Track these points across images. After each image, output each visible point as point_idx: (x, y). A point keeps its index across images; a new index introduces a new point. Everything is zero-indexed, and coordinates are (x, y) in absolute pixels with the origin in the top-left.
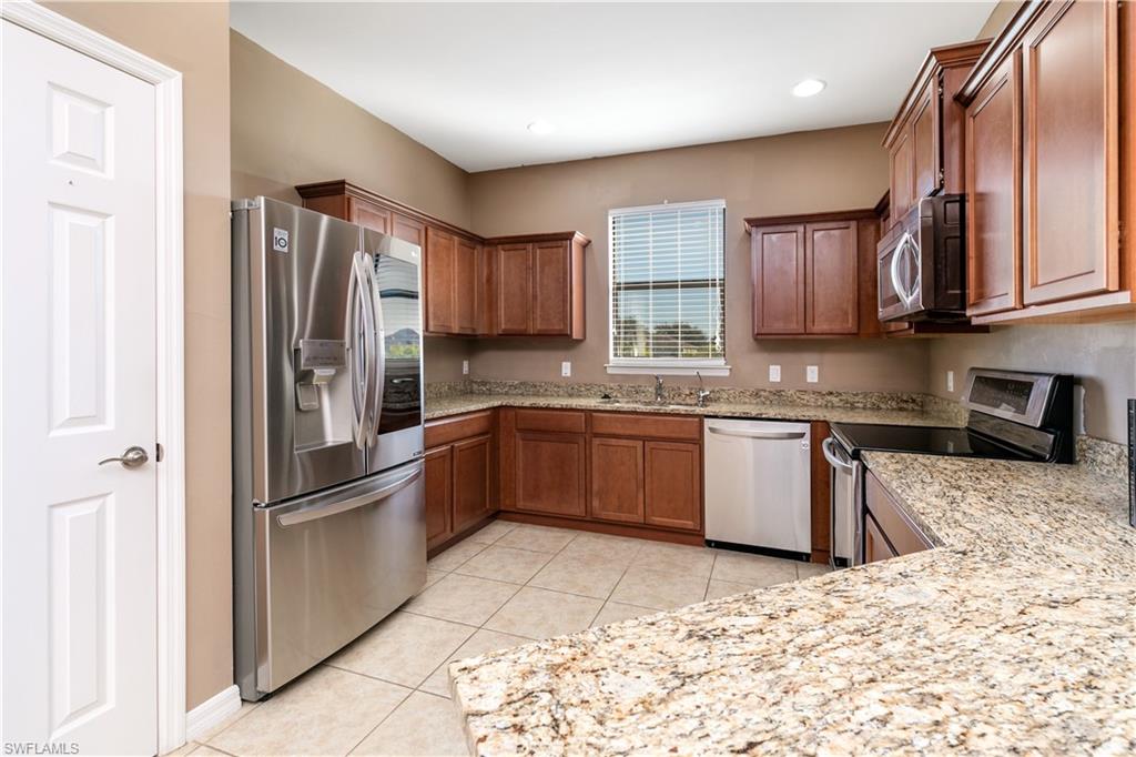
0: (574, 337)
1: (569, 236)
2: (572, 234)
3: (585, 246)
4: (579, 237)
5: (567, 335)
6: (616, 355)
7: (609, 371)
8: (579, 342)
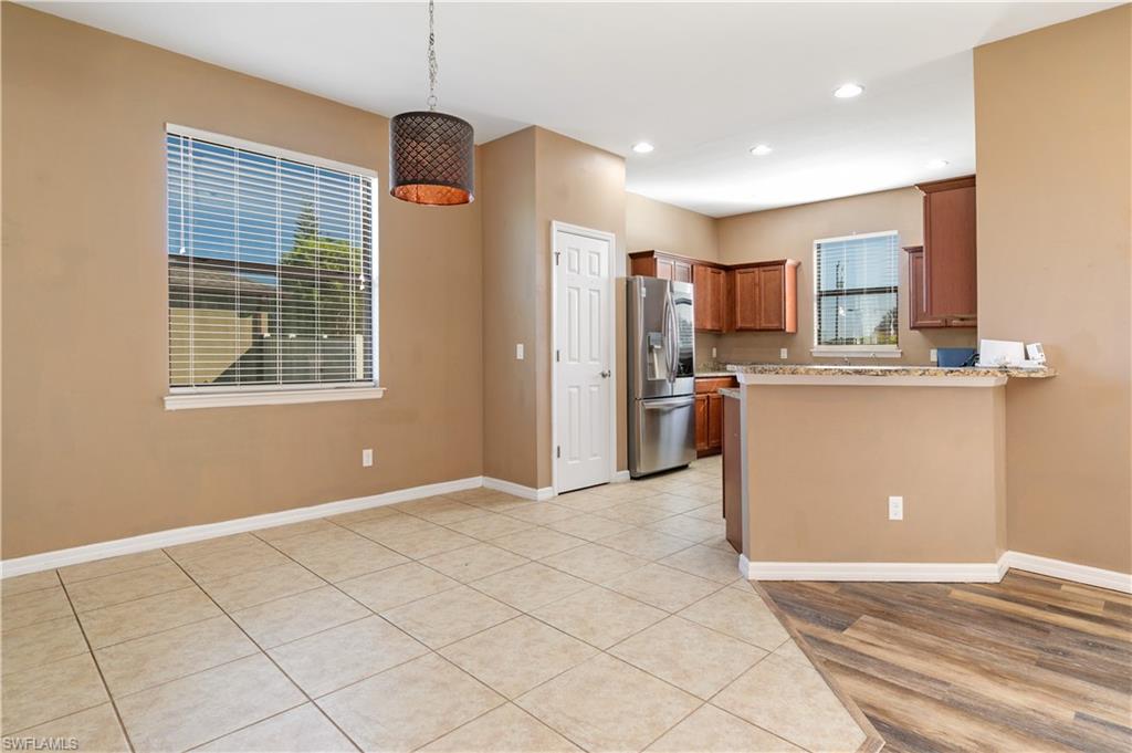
0: (787, 330)
1: (783, 263)
2: (786, 261)
3: (797, 267)
4: (790, 262)
5: (781, 330)
6: (819, 343)
7: (814, 355)
8: (793, 334)
